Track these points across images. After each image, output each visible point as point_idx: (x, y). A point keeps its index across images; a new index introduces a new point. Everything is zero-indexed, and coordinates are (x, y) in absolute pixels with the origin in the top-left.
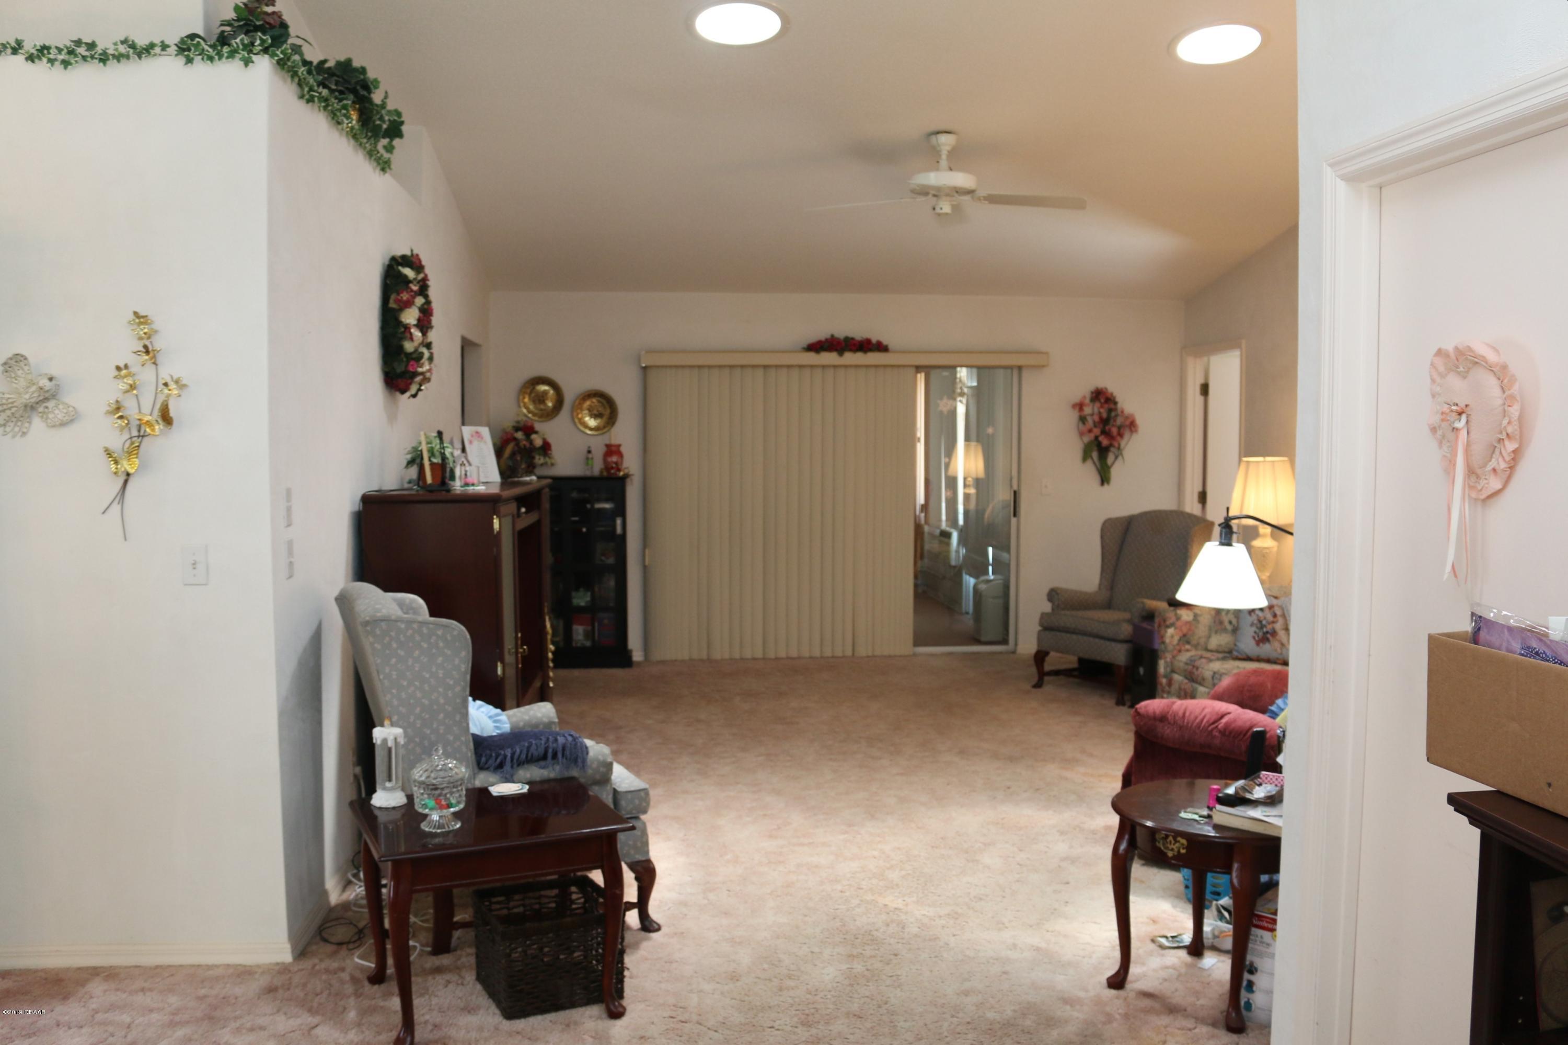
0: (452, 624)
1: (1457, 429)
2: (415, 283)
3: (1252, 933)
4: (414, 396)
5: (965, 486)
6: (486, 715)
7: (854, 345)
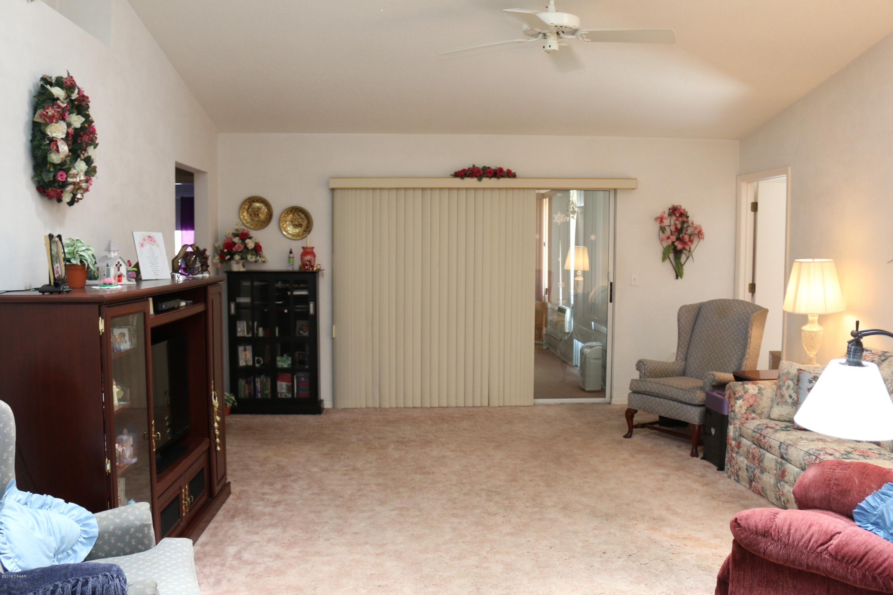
2: (64, 101)
4: (70, 204)
5: (575, 276)
7: (490, 172)
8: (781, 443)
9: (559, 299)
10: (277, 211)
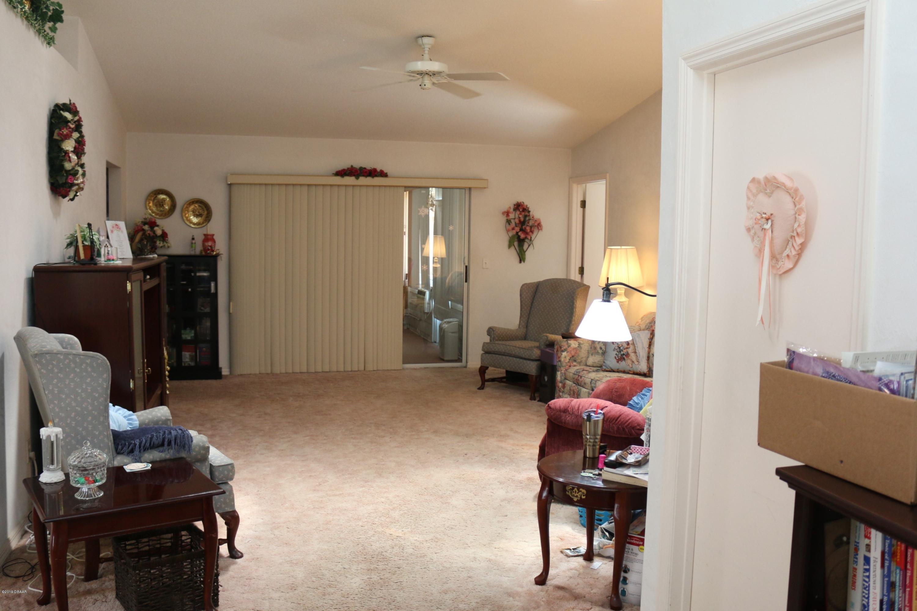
0: (98, 355)
1: (765, 229)
2: (72, 122)
3: (627, 547)
4: (72, 200)
5: (434, 262)
6: (122, 415)
7: (366, 172)
8: (592, 380)
9: (418, 284)
10: (180, 203)
